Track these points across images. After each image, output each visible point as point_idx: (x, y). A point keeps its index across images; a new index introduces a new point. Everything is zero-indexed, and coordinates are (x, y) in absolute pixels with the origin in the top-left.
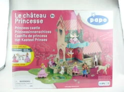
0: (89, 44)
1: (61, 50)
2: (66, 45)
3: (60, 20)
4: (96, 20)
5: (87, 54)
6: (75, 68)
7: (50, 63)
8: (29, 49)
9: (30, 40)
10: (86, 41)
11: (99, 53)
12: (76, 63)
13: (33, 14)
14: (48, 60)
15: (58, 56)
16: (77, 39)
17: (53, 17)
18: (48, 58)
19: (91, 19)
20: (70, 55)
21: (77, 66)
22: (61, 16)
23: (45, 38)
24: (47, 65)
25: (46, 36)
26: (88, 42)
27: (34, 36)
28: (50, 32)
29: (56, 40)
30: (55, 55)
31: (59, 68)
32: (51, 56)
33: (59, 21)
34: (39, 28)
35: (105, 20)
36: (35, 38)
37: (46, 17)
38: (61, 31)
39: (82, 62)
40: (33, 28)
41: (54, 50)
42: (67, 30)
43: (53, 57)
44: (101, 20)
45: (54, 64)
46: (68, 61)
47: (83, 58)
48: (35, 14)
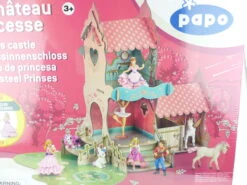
0: (172, 88)
1: (95, 107)
2: (109, 91)
3: (90, 20)
4: (197, 20)
5: (167, 116)
6: (134, 153)
7: (68, 139)
8: (10, 104)
9: (11, 79)
10: (165, 80)
11: (201, 115)
12: (136, 139)
13: (14, 4)
15: (87, 122)
16: (139, 75)
17: (69, 13)
18: (61, 127)
19: (181, 17)
20: (121, 119)
21: (139, 149)
22: (93, 8)
23: (51, 73)
24: (60, 145)
25: (54, 69)
26: (170, 83)
27: (21, 68)
28: (65, 57)
30: (79, 120)
31: (92, 151)
32: (70, 120)
33: (87, 23)
34: (33, 45)
35: (223, 20)
36: (22, 73)
37: (49, 12)
38: (94, 53)
39: (152, 138)
40: (15, 46)
41: (76, 107)
42: (110, 50)
43: (76, 124)
44: (210, 20)
45: (79, 142)
46: (114, 135)
47: (155, 126)
48: (18, 6)
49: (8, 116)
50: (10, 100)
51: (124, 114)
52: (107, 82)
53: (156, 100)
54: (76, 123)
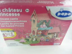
0: (53, 28)
7: (27, 37)
8: (12, 31)
9: (12, 26)
12: (43, 36)
14: (26, 36)
16: (45, 25)
17: (28, 12)
20: (40, 33)
21: (43, 38)
22: (35, 10)
23: (23, 25)
25: (23, 24)
28: (26, 21)
29: (31, 26)
31: (32, 38)
34: (17, 19)
36: (15, 25)
37: (21, 11)
38: (34, 21)
39: (46, 36)
41: (29, 31)
46: (38, 36)
47: (47, 34)
48: (12, 9)
49: (12, 33)
50: (12, 30)
51: (40, 32)
52: (37, 27)
53: (48, 30)
54: (29, 34)
